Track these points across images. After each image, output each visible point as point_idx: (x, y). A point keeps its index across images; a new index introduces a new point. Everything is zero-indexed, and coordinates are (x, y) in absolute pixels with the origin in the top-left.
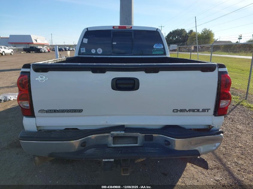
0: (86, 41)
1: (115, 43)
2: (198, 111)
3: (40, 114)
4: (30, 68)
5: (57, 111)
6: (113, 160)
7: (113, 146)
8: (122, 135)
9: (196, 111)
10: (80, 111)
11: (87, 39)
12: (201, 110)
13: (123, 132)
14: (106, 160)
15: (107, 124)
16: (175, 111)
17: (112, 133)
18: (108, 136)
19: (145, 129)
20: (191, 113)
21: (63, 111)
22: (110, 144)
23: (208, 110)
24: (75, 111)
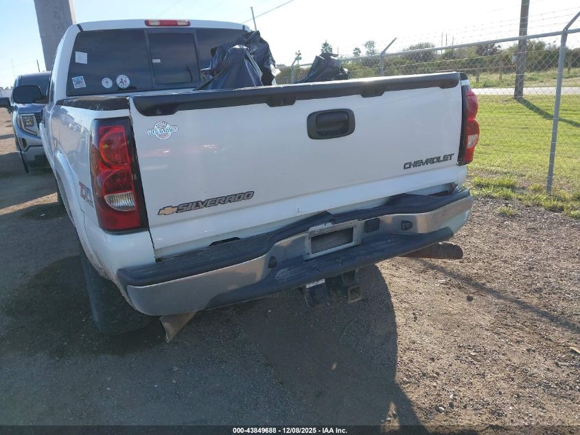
0: (82, 58)
1: (158, 61)
2: (438, 159)
3: (163, 219)
4: (128, 107)
5: (203, 203)
6: (322, 281)
7: (313, 256)
8: (329, 231)
9: (435, 160)
10: (249, 195)
11: (86, 54)
12: (442, 159)
13: (329, 225)
14: (312, 285)
15: (299, 214)
16: (407, 166)
17: (312, 229)
18: (304, 237)
19: (362, 210)
20: (430, 166)
21: (214, 202)
22: (308, 254)
23: (451, 155)
24: (239, 197)
